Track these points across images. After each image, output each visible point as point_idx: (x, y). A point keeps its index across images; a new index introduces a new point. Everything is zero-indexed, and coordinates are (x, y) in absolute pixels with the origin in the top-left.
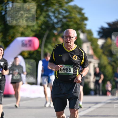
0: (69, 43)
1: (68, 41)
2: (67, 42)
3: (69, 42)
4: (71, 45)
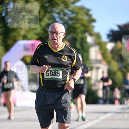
1: (54, 38)
3: (56, 39)
4: (58, 43)
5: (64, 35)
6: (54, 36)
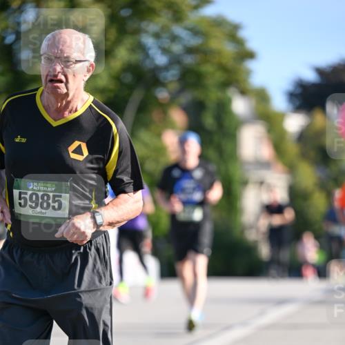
0: (62, 85)
1: (56, 76)
2: (51, 81)
3: (61, 81)
5: (88, 71)
6: (55, 70)
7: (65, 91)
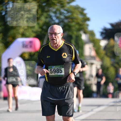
0: (55, 41)
2: (52, 40)
7: (56, 42)
